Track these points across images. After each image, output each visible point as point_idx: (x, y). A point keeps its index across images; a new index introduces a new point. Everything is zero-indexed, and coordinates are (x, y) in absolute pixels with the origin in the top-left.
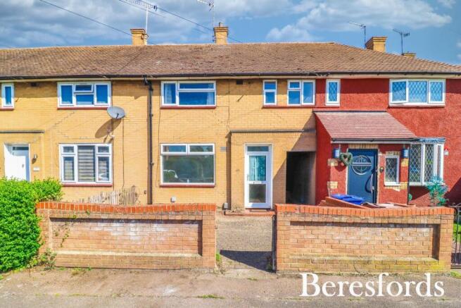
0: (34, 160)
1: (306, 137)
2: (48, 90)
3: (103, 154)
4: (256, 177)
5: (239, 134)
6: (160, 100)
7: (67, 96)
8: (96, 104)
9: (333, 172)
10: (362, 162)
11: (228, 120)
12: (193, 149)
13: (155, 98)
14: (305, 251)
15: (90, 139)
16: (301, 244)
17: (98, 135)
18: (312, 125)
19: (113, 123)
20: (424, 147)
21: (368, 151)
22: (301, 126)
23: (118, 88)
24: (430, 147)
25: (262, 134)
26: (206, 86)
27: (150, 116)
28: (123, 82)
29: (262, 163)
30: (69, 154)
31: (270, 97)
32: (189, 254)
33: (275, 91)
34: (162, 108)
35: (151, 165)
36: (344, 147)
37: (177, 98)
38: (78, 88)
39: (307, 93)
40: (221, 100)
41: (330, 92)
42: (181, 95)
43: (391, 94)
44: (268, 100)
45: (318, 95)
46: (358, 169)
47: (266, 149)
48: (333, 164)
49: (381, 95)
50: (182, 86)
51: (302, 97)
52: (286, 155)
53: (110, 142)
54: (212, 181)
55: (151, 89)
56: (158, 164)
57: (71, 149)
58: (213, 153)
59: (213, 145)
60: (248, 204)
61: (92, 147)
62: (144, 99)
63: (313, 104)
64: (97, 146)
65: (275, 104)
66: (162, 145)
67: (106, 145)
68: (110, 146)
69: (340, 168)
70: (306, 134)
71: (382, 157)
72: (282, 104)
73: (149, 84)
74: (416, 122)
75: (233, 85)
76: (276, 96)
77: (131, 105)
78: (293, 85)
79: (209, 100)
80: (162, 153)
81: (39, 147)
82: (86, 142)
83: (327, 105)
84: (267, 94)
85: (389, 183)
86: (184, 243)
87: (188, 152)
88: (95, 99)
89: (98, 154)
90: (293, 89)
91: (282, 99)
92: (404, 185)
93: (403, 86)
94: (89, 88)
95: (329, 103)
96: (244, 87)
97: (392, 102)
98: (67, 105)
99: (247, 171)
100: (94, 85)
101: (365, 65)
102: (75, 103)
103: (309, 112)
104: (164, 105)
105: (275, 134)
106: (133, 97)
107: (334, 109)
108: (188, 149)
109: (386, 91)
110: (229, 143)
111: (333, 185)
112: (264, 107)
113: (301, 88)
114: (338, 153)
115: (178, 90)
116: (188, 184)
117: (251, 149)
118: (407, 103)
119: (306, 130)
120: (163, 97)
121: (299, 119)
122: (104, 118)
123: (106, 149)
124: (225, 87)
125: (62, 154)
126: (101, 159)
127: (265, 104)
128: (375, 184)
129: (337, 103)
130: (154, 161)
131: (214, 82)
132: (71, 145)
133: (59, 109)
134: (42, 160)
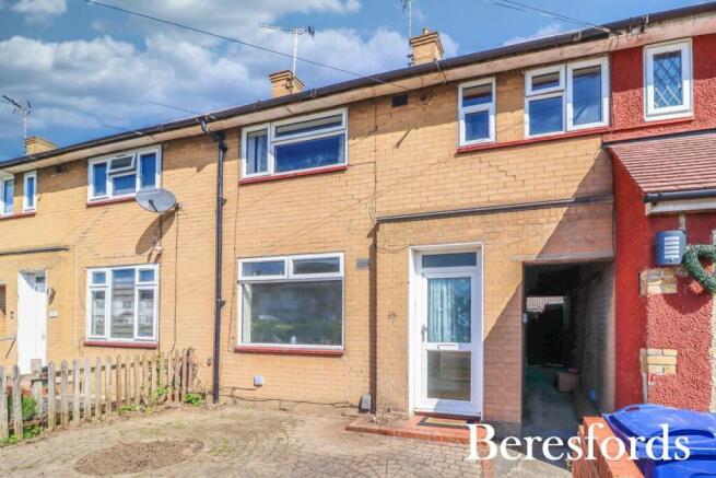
1: (580, 218)
2: (75, 173)
3: (146, 285)
4: (447, 333)
5: (397, 226)
6: (239, 168)
7: (100, 181)
11: (375, 195)
12: (301, 267)
13: (229, 166)
15: (128, 256)
17: (139, 250)
18: (602, 184)
22: (568, 191)
23: (171, 155)
25: (452, 221)
27: (221, 202)
30: (99, 287)
31: (477, 124)
33: (490, 106)
34: (243, 184)
35: (220, 305)
37: (271, 160)
38: (114, 164)
40: (358, 149)
41: (659, 82)
44: (471, 133)
45: (618, 96)
47: (469, 259)
50: (279, 131)
51: (569, 110)
52: (520, 271)
53: (156, 262)
54: (338, 341)
56: (234, 302)
57: (103, 277)
58: (341, 274)
59: (341, 255)
60: (422, 401)
61: (130, 273)
62: (212, 168)
63: (605, 123)
64: (137, 268)
65: (491, 139)
66: (240, 262)
67: (150, 267)
68: (156, 267)
70: (581, 209)
72: (509, 138)
75: (385, 110)
76: (492, 118)
77: (187, 183)
80: (240, 278)
82: (122, 263)
83: (647, 119)
84: (470, 119)
87: (289, 275)
88: (138, 181)
89: (139, 285)
90: (544, 93)
91: (508, 123)
94: (129, 161)
95: (653, 112)
98: (100, 197)
100: (137, 156)
102: (110, 193)
103: (593, 147)
104: (245, 176)
105: (489, 217)
106: (195, 169)
108: (289, 267)
112: (461, 153)
113: (566, 89)
115: (272, 141)
116: (293, 345)
117: (430, 261)
119: (582, 199)
120: (244, 160)
121: (559, 170)
123: (150, 275)
124: (366, 119)
125: (91, 287)
127: (464, 143)
129: (682, 110)
130: (225, 295)
131: (344, 112)
132: (103, 270)
133: (89, 206)
134: (61, 298)
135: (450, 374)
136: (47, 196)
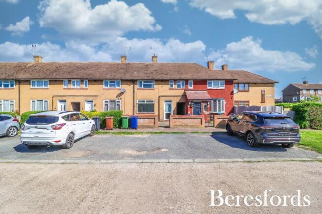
0: (95, 105)
1: (182, 98)
2: (100, 83)
3: (118, 103)
4: (168, 111)
5: (162, 97)
6: (137, 86)
7: (106, 85)
8: (116, 87)
9: (189, 108)
10: (197, 106)
11: (159, 93)
12: (147, 102)
13: (135, 86)
14: (176, 124)
15: (114, 98)
16: (175, 122)
17: (117, 97)
18: (184, 95)
19: (122, 93)
20: (217, 101)
21: (198, 103)
22: (181, 95)
23: (123, 82)
24: (219, 101)
25: (169, 97)
26: (151, 82)
27: (134, 91)
28: (125, 81)
29: (169, 106)
30: (107, 103)
31: (172, 86)
32: (153, 125)
33: (173, 84)
34: (138, 89)
35: (134, 107)
36: (192, 102)
37: (143, 86)
38: (110, 82)
39: (183, 85)
40: (156, 86)
41: (190, 84)
42: (144, 85)
43: (208, 85)
45: (186, 85)
46: (196, 107)
47: (170, 101)
48: (189, 106)
49: (205, 85)
50: (144, 82)
51: (181, 86)
52: (176, 104)
53: (120, 100)
54: (153, 112)
55: (134, 83)
57: (108, 102)
58: (154, 103)
59: (154, 100)
60: (165, 119)
61: (115, 101)
62: (132, 86)
63: (185, 88)
65: (173, 88)
66: (137, 100)
69: (191, 107)
71: (203, 105)
72: (175, 88)
73: (133, 82)
74: (216, 94)
75: (160, 82)
77: (128, 88)
78: (179, 82)
79: (153, 86)
80: (137, 103)
81: (97, 101)
82: (112, 100)
84: (171, 85)
85: (205, 112)
86: (151, 123)
87: (146, 103)
88: (116, 86)
89: (116, 103)
90: (179, 83)
91: (175, 86)
92: (209, 112)
93: (211, 83)
94: (114, 82)
95: (189, 88)
96: (164, 83)
97: (208, 88)
98: (106, 87)
99: (164, 109)
100: (116, 82)
101: (202, 76)
102: (109, 87)
103: (183, 90)
104: (138, 88)
105: (173, 97)
106: (128, 85)
107: (191, 90)
108: (146, 101)
109: (207, 84)
110: (159, 100)
111: (189, 112)
112: (170, 89)
113: (181, 83)
114: (190, 103)
115: (143, 83)
117: (166, 102)
118: (213, 88)
119: (182, 96)
121: (180, 92)
122: (119, 92)
123: (119, 102)
124: (157, 83)
125: (104, 103)
126: (117, 105)
128: (201, 112)
129: (192, 88)
130: (135, 105)
131: (154, 81)
132: (107, 100)
133: (103, 89)
134: (97, 105)
135: (168, 116)
136: (91, 86)
